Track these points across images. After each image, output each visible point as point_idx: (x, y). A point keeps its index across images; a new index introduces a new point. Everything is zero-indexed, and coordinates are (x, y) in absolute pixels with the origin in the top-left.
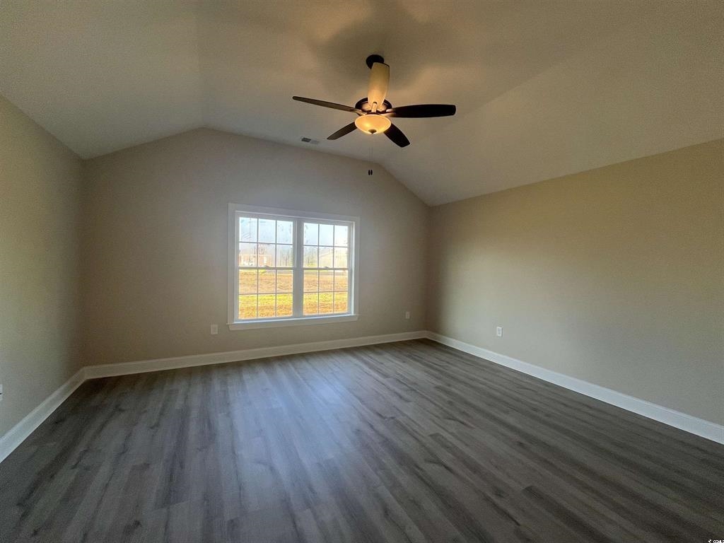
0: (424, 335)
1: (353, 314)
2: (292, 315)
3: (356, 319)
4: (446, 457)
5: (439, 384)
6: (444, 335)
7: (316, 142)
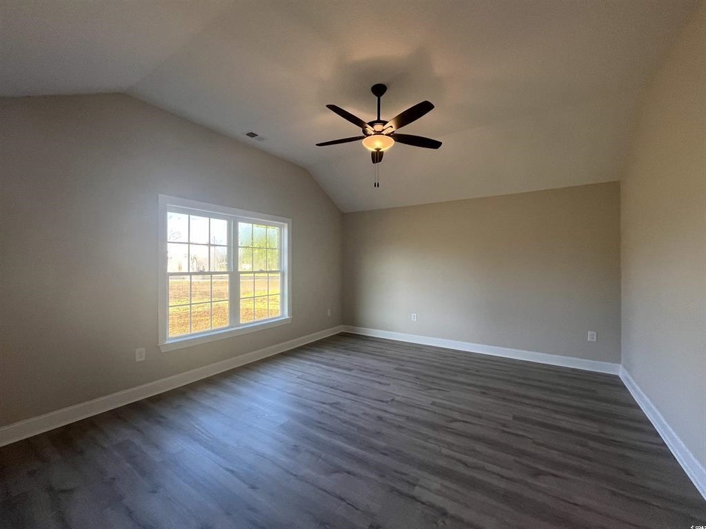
0: (341, 329)
1: (287, 316)
2: (228, 325)
3: (290, 322)
4: (456, 415)
5: (396, 366)
6: (365, 327)
7: (261, 139)
